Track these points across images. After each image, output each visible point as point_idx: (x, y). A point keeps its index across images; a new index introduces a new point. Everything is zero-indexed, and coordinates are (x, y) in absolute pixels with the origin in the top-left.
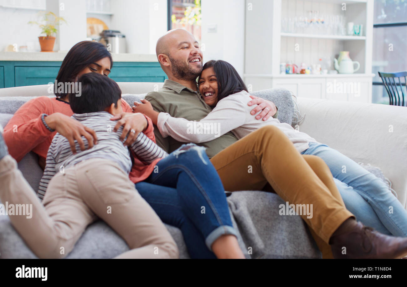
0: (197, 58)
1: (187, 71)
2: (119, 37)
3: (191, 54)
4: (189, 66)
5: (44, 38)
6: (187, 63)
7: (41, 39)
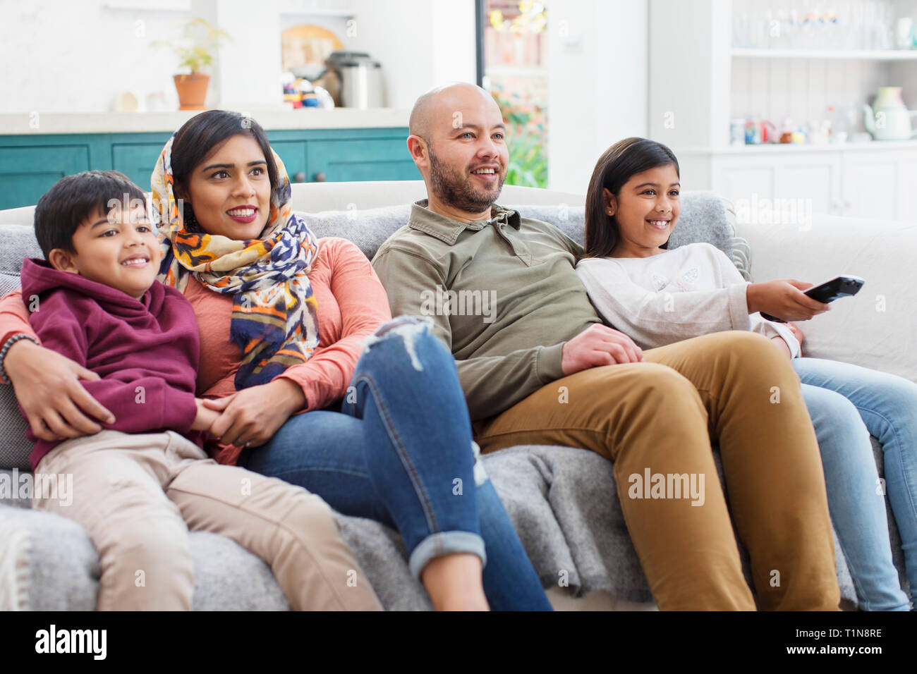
0: (489, 168)
1: (460, 193)
2: (367, 66)
3: (476, 156)
4: (466, 181)
5: (183, 79)
6: (464, 176)
7: (177, 78)
